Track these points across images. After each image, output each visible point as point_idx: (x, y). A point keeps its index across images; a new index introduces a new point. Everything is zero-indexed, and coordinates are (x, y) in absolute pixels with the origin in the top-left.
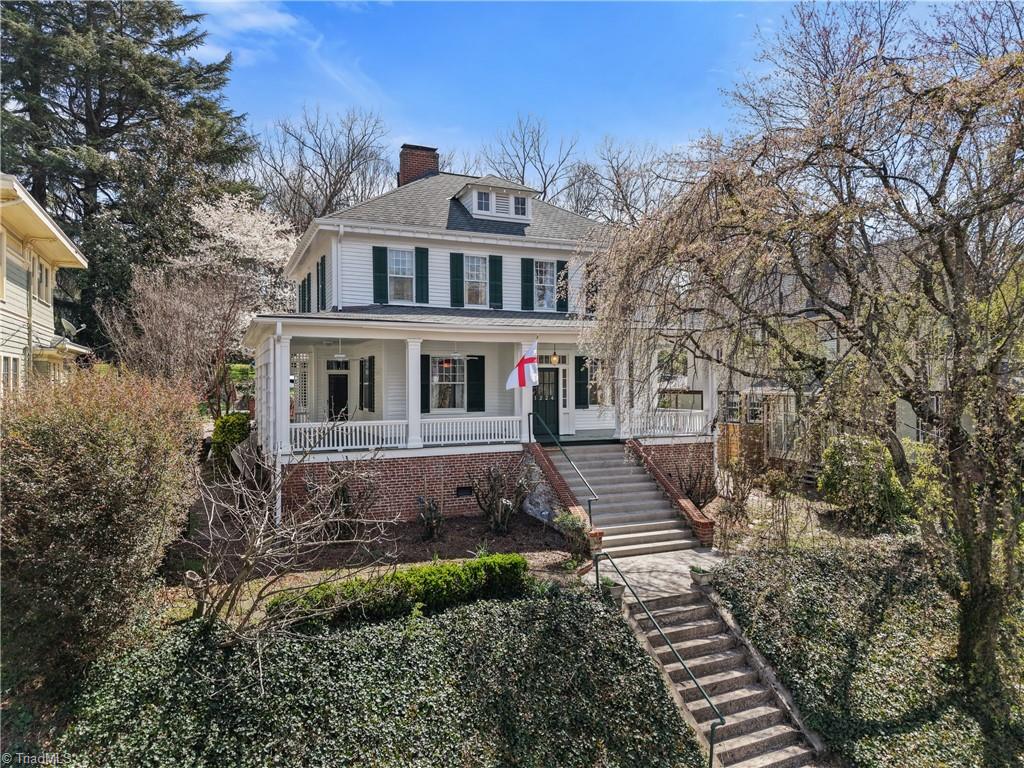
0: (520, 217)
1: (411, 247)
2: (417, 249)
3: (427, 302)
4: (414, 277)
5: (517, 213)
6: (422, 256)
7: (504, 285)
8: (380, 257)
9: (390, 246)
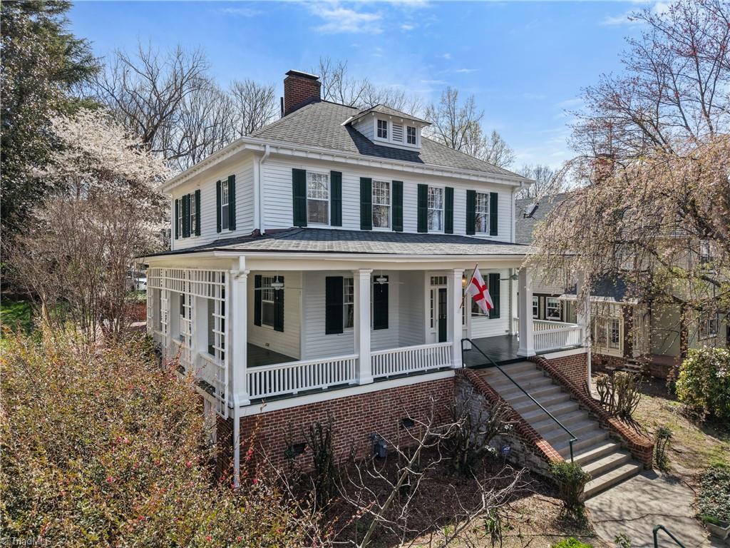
0: (411, 145)
1: (326, 171)
2: (332, 172)
3: (341, 225)
4: (329, 200)
5: (409, 142)
6: (336, 179)
7: (404, 209)
8: (299, 178)
9: (310, 169)
